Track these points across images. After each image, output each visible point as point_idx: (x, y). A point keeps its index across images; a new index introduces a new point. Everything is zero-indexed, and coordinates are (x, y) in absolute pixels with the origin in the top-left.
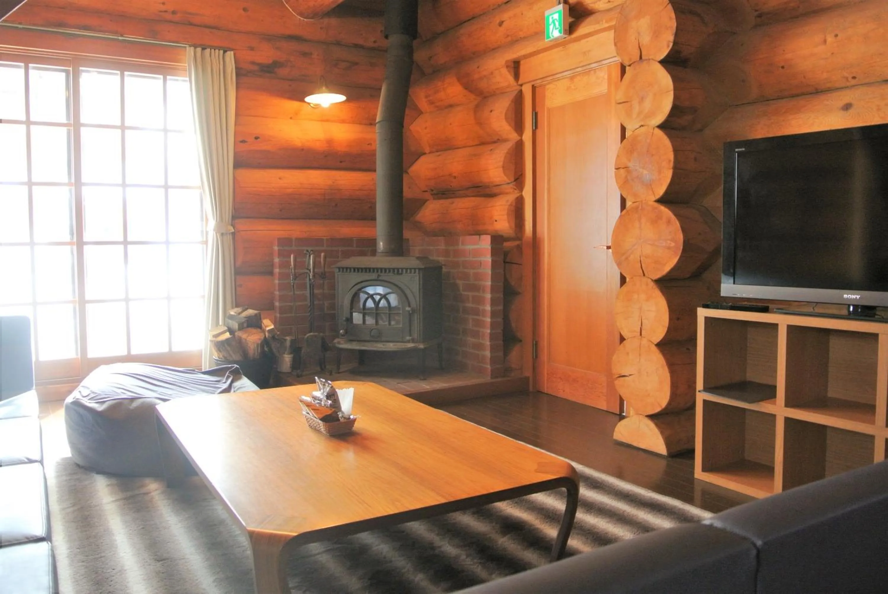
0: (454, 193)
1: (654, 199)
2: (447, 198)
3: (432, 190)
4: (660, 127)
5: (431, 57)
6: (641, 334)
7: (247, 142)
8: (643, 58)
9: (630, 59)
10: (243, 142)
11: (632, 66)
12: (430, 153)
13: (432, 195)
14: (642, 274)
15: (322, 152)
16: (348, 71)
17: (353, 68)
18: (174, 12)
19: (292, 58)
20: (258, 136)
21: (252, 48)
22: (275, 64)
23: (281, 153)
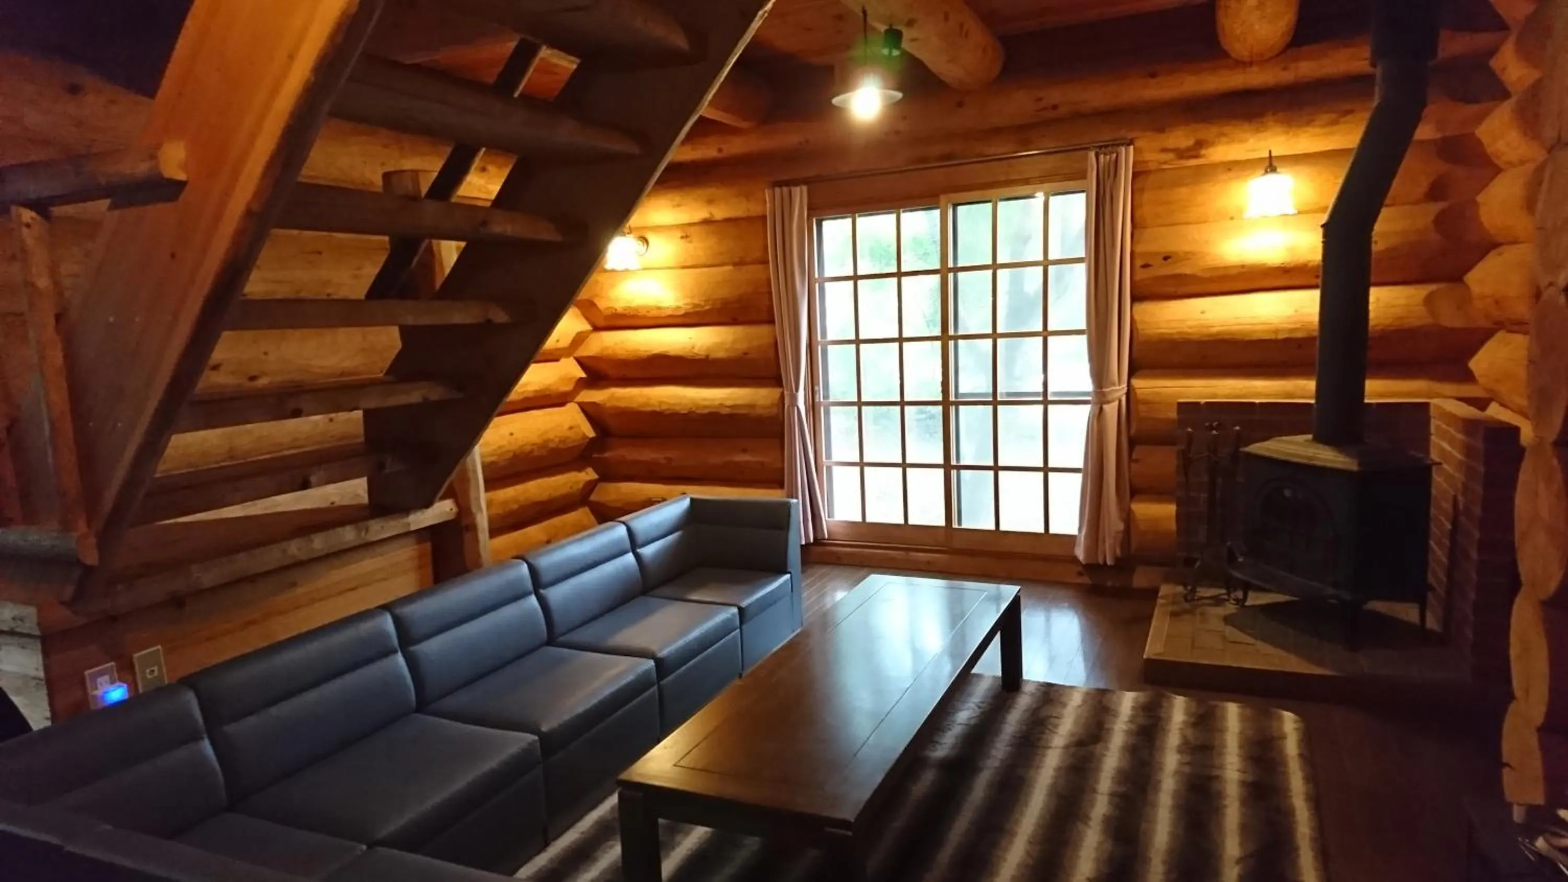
7: (1151, 266)
10: (1146, 266)
15: (1278, 265)
16: (1335, 128)
17: (1342, 120)
18: (1055, 107)
19: (1227, 129)
20: (1168, 255)
21: (1161, 130)
22: (1200, 144)
23: (1207, 275)
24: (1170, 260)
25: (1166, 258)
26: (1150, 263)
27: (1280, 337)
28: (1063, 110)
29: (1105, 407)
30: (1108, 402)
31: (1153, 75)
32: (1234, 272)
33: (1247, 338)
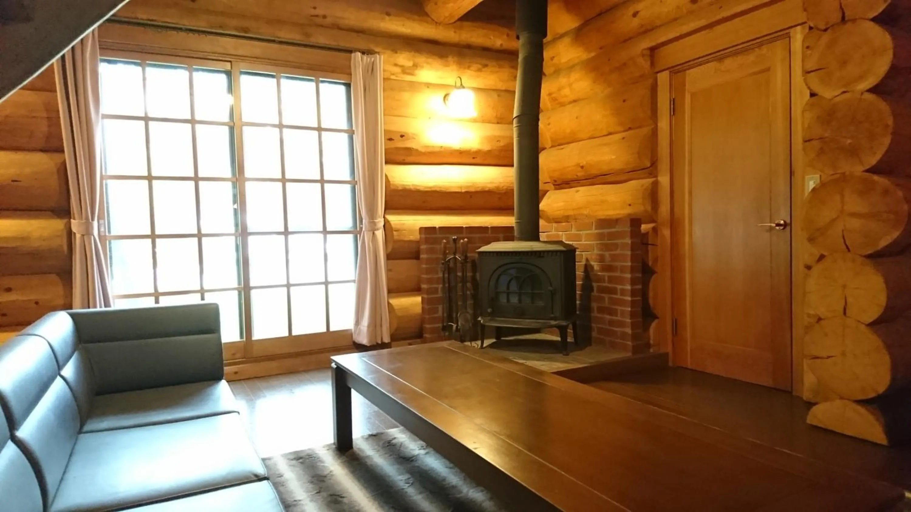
0: (579, 183)
1: (863, 169)
2: (571, 187)
3: (555, 181)
4: (872, 90)
5: (554, 57)
6: (845, 313)
7: (393, 140)
8: (846, 19)
9: (827, 23)
10: (390, 139)
11: (829, 31)
12: (552, 147)
13: (554, 185)
14: (847, 250)
15: (458, 149)
16: (479, 73)
17: (484, 69)
18: (324, 17)
19: (430, 60)
20: (403, 134)
21: (395, 51)
22: (416, 66)
23: (423, 150)
24: (404, 137)
25: (402, 136)
26: (393, 138)
27: (463, 191)
28: (329, 20)
29: (376, 232)
30: (378, 229)
31: (388, 14)
32: (437, 150)
33: (448, 191)
